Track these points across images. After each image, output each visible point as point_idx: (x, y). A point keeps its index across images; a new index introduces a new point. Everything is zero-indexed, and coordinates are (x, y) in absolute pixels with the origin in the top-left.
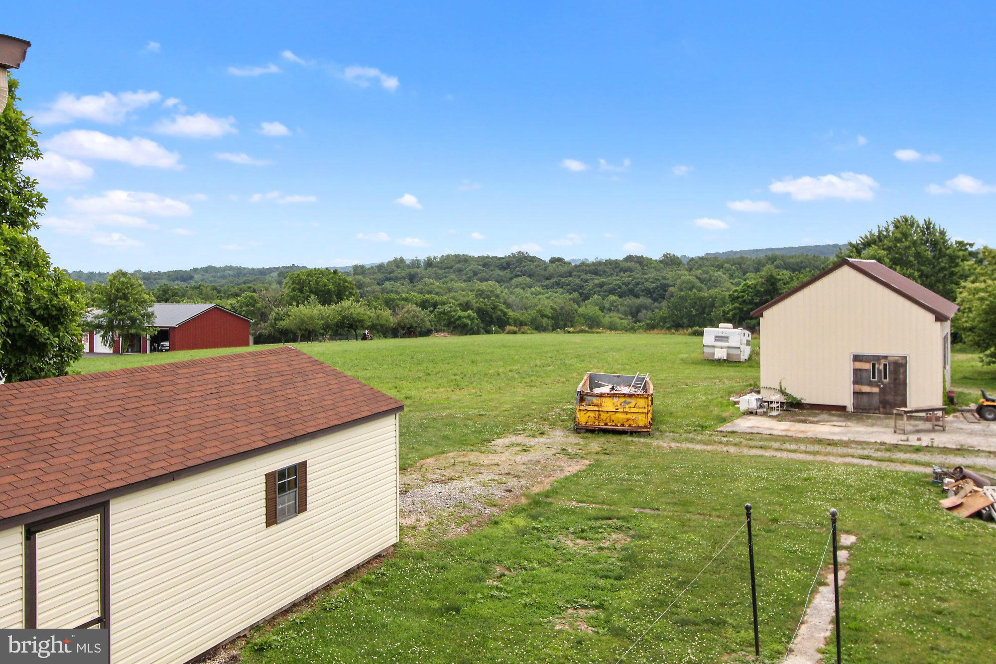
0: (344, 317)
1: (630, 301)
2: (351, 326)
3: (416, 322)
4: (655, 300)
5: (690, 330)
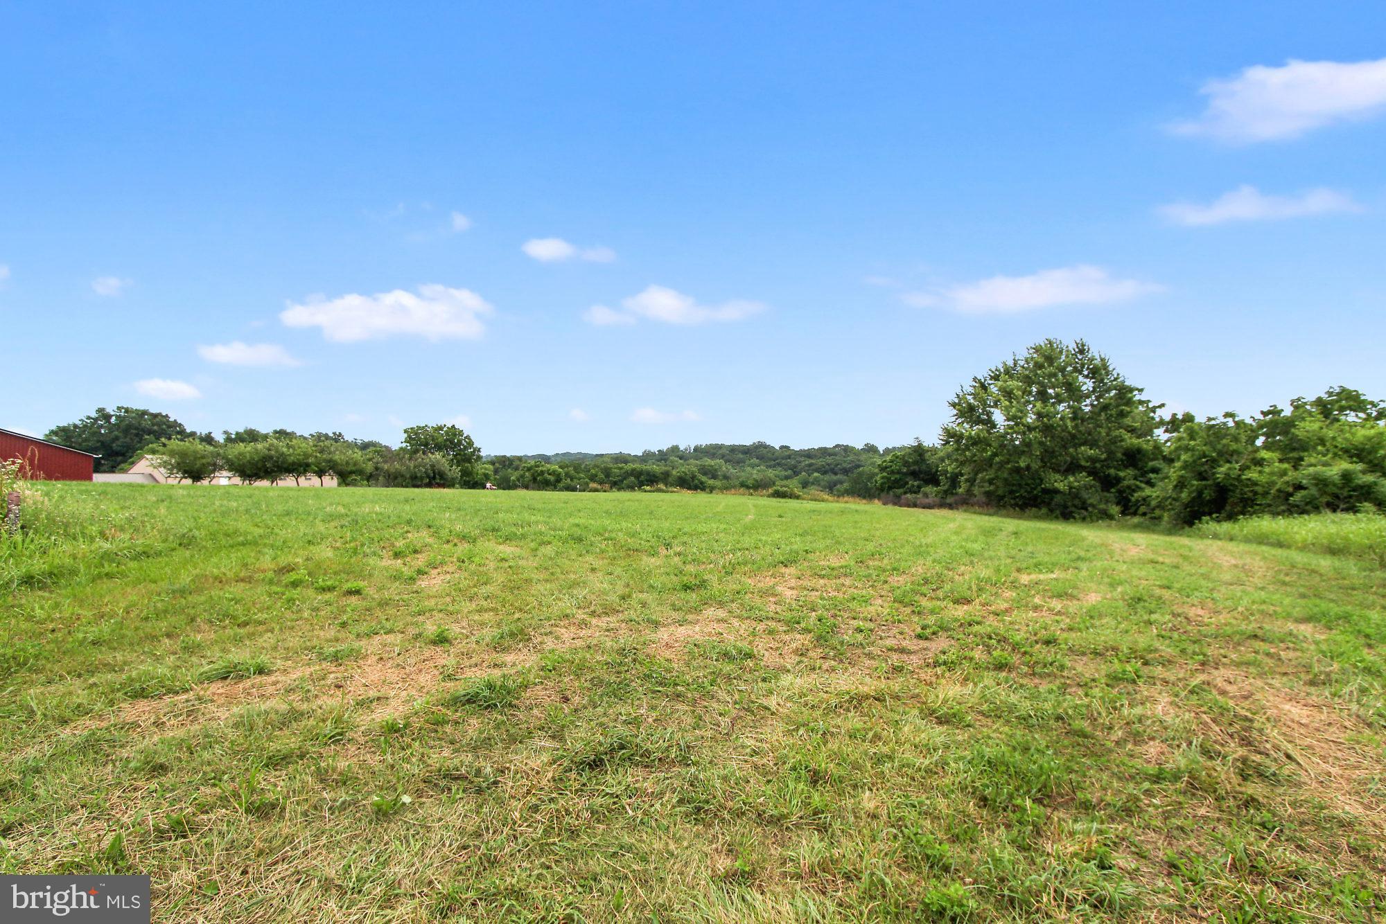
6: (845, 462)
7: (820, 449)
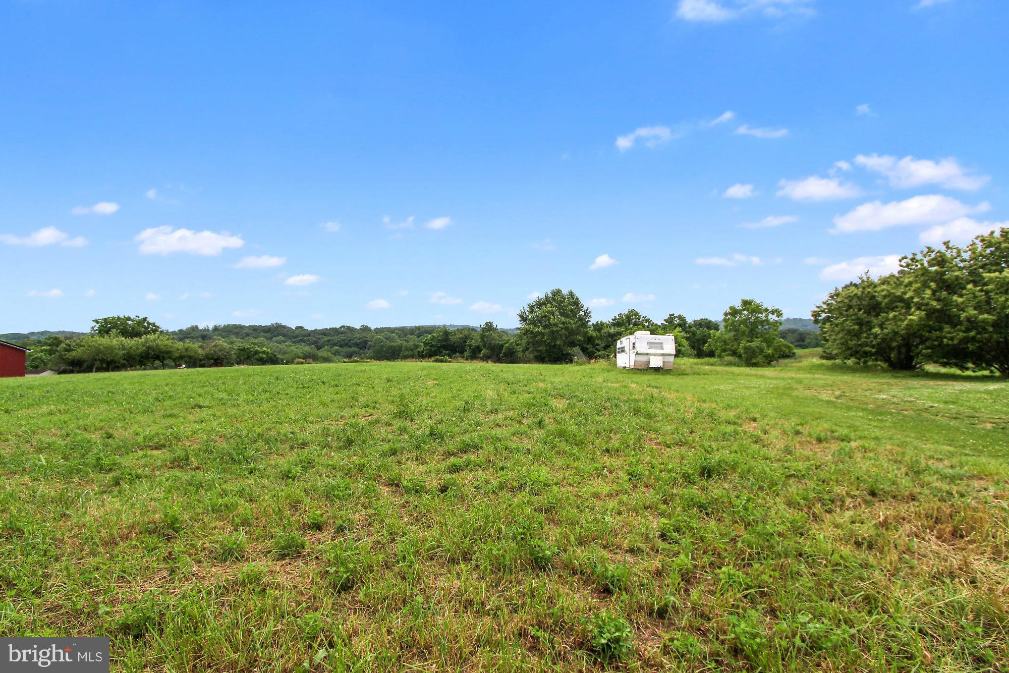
0: (149, 348)
1: (346, 349)
2: (157, 357)
3: (223, 354)
4: (360, 349)
5: (433, 359)
6: (355, 338)
7: (332, 329)
